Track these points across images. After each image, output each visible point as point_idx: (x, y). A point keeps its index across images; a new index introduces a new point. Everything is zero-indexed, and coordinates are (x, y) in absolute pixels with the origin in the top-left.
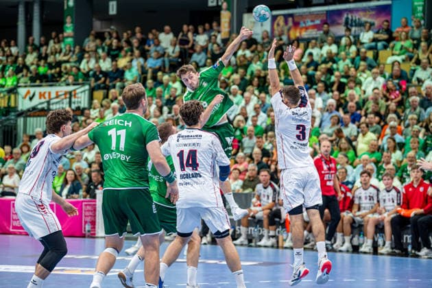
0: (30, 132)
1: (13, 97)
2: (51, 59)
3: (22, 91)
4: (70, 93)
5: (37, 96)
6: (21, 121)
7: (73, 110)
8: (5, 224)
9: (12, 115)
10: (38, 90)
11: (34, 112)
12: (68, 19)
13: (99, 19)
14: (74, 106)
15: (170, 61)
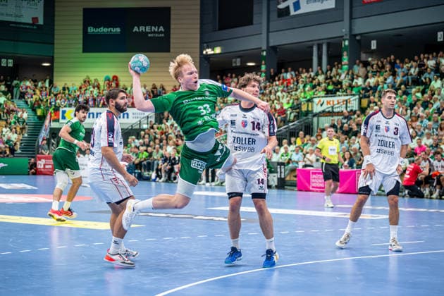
0: (321, 127)
1: (310, 104)
2: (334, 79)
3: (316, 100)
4: (347, 101)
5: (325, 103)
6: (315, 119)
7: (348, 112)
8: (307, 184)
9: (310, 116)
10: (326, 100)
11: (324, 114)
12: (345, 53)
13: (364, 53)
14: (349, 109)
15: (412, 78)
